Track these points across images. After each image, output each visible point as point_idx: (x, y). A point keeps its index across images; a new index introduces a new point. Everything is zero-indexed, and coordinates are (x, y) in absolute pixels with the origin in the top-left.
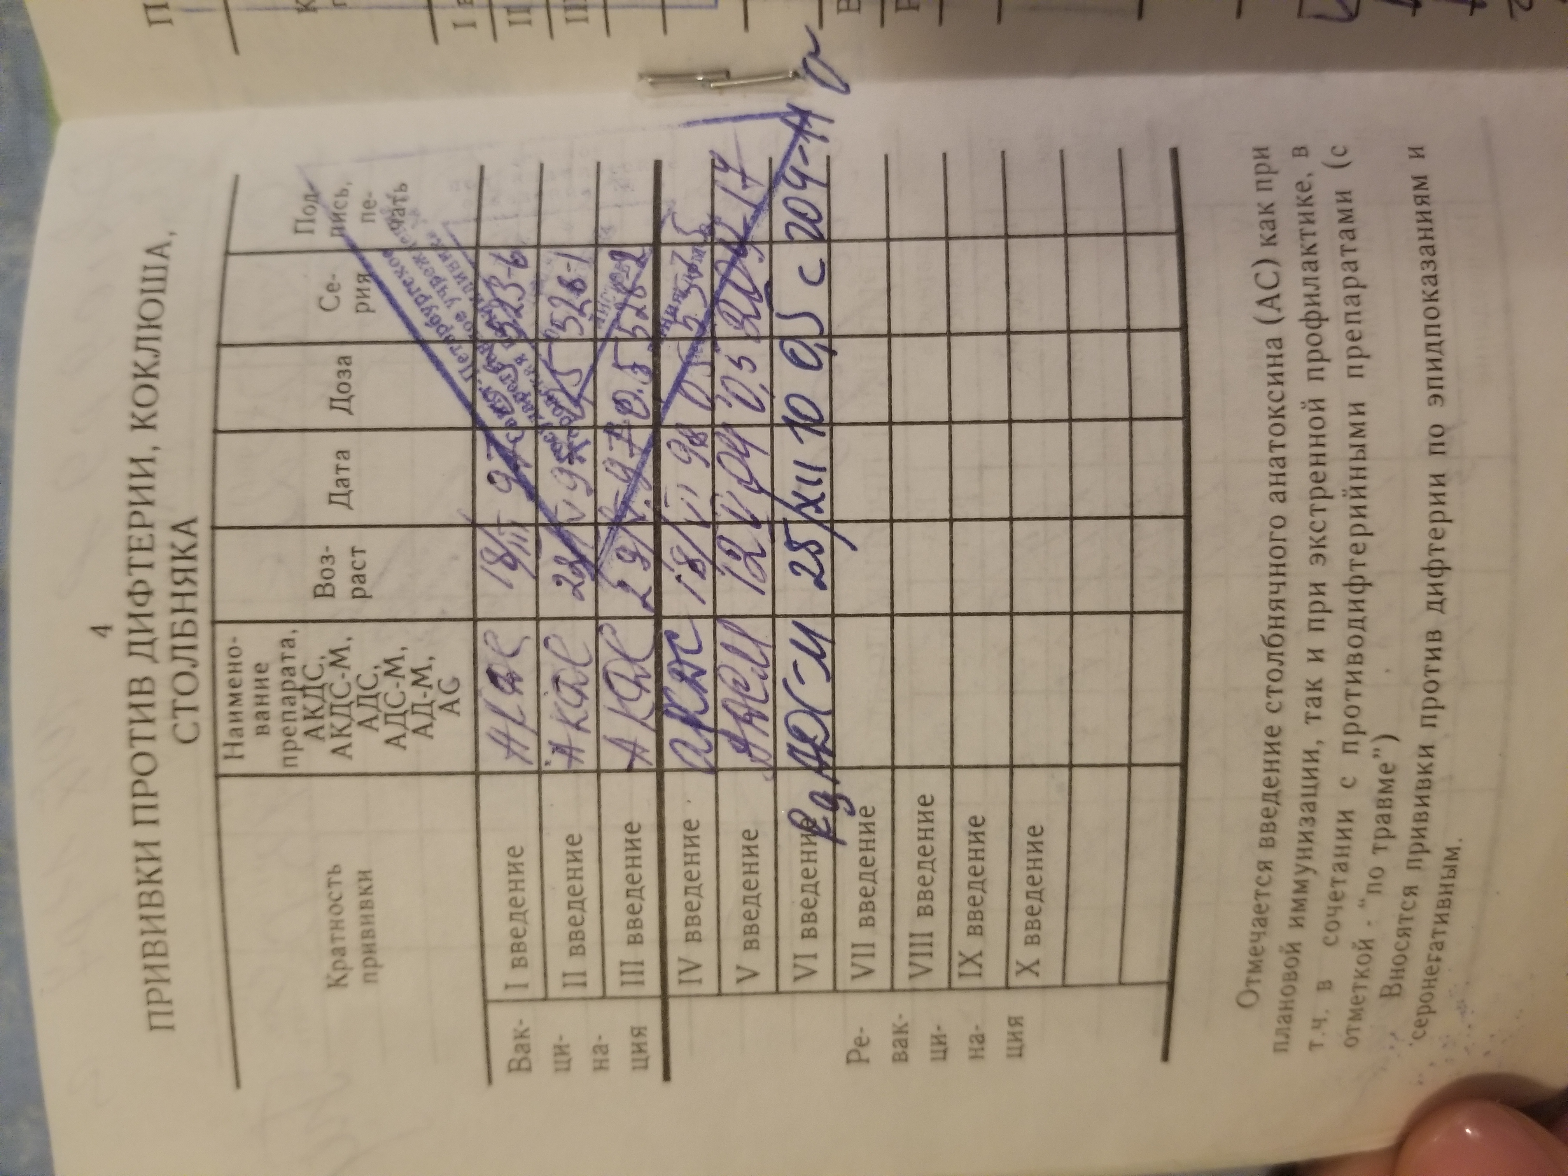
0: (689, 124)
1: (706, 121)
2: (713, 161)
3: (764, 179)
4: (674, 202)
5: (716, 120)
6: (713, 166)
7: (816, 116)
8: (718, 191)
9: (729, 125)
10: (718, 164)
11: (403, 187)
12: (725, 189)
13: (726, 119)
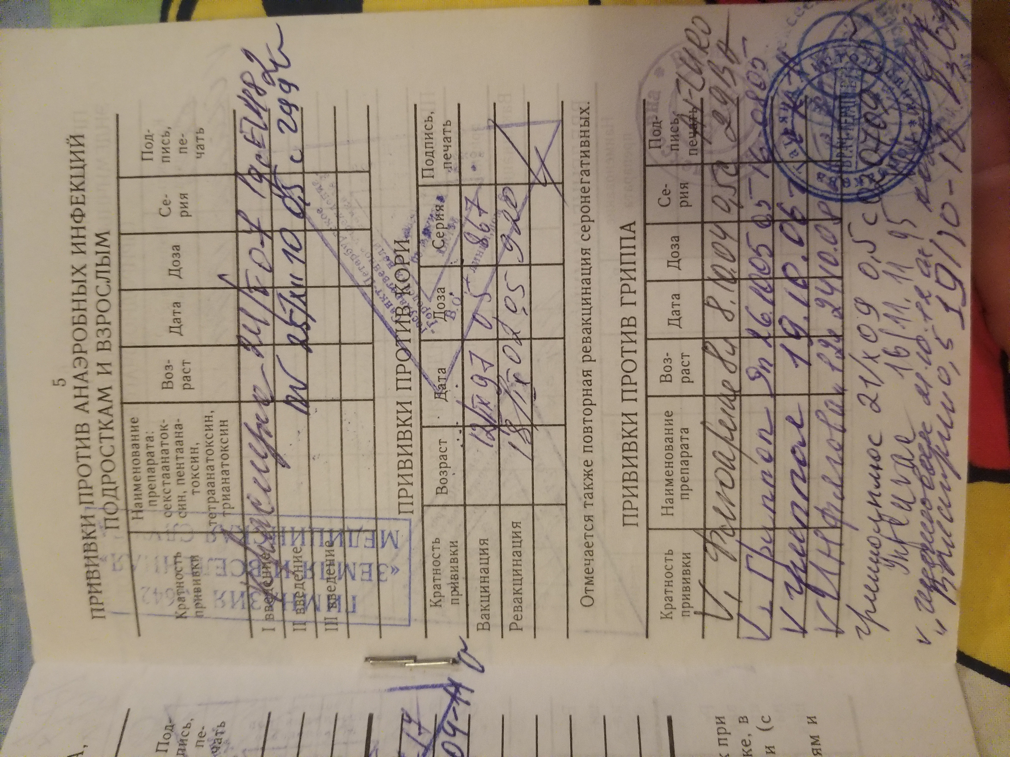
0: (392, 690)
1: (402, 689)
2: (403, 716)
3: (432, 729)
4: (378, 742)
5: (407, 688)
6: (403, 719)
7: (463, 687)
8: (404, 736)
9: (413, 692)
10: (406, 718)
11: (223, 724)
12: (408, 735)
13: (412, 688)
